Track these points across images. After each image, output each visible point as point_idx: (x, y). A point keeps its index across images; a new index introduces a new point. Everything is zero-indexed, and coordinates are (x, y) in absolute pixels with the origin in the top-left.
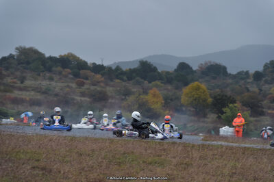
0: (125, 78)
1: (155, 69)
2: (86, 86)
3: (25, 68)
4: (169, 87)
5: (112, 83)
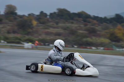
0: (108, 22)
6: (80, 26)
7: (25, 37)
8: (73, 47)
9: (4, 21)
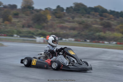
6: (95, 21)
7: (38, 31)
8: (85, 41)
9: (20, 15)
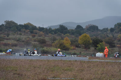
0: (53, 33)
1: (66, 29)
2: (36, 37)
3: (9, 30)
4: (73, 36)
5: (48, 35)
